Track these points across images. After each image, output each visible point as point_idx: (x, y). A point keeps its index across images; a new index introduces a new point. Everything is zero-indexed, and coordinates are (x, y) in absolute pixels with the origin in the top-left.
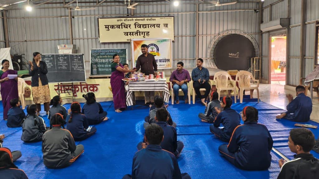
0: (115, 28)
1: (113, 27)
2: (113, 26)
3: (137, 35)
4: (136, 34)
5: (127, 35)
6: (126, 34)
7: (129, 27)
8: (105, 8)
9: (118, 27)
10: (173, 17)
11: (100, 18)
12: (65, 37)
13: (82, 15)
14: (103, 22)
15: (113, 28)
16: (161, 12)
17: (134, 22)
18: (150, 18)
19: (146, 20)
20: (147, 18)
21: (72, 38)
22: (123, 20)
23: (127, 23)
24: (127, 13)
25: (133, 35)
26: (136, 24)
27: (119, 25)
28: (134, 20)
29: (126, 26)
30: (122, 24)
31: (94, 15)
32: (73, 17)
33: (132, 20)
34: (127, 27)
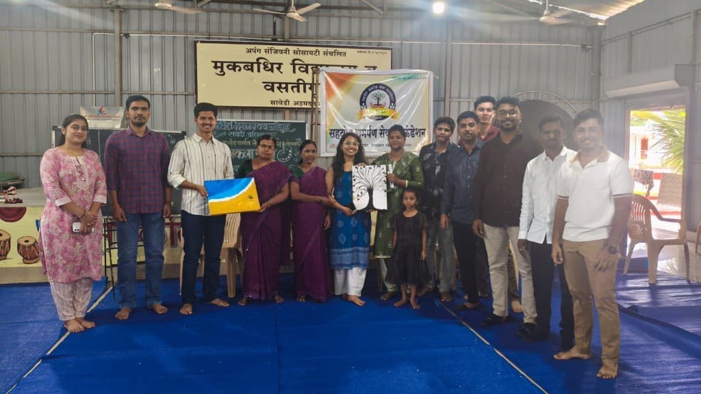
0: (240, 70)
1: (234, 66)
2: (234, 63)
3: (298, 91)
4: (295, 89)
5: (272, 89)
6: (270, 86)
7: (279, 68)
8: (214, 16)
9: (249, 67)
10: (390, 51)
11: (202, 42)
12: (101, 88)
13: (151, 32)
14: (207, 53)
15: (235, 70)
16: (360, 37)
17: (292, 56)
18: (332, 50)
19: (321, 53)
20: (324, 49)
21: (121, 89)
22: (263, 51)
23: (272, 58)
24: (272, 34)
25: (287, 91)
26: (296, 62)
27: (252, 63)
28: (291, 52)
29: (269, 66)
30: (260, 61)
31: (186, 32)
32: (127, 36)
33: (287, 51)
34: (272, 70)
